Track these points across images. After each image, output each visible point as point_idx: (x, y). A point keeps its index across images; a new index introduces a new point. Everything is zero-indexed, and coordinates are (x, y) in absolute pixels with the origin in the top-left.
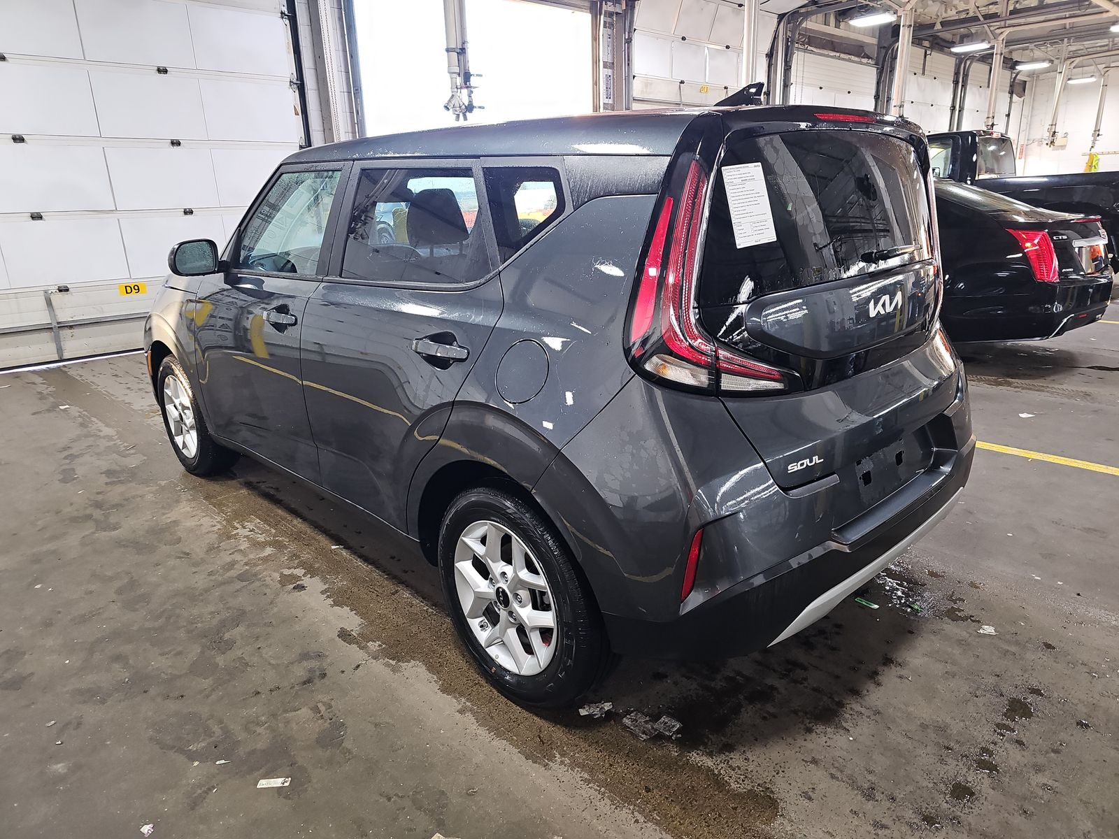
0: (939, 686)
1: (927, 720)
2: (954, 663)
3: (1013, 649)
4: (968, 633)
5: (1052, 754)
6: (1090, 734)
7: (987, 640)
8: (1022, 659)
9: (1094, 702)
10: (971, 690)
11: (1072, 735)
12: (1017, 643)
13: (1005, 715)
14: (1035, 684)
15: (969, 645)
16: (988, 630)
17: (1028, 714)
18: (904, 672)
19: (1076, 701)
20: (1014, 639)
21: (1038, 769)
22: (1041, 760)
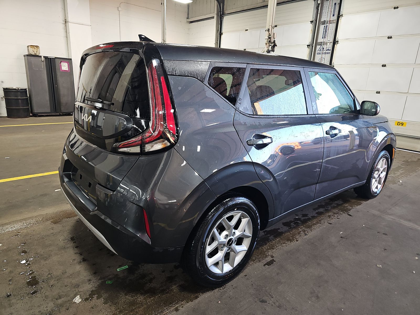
0: (62, 267)
1: (52, 257)
2: (68, 277)
3: (60, 301)
4: (81, 291)
5: (10, 279)
6: (4, 294)
7: (72, 295)
8: (52, 300)
9: (12, 308)
10: (53, 274)
11: (10, 289)
12: (61, 305)
13: (35, 277)
14: (38, 295)
15: (74, 287)
16: (78, 300)
17: (29, 283)
18: (76, 262)
19: (18, 302)
20: (64, 306)
21: (11, 272)
22: (12, 275)
